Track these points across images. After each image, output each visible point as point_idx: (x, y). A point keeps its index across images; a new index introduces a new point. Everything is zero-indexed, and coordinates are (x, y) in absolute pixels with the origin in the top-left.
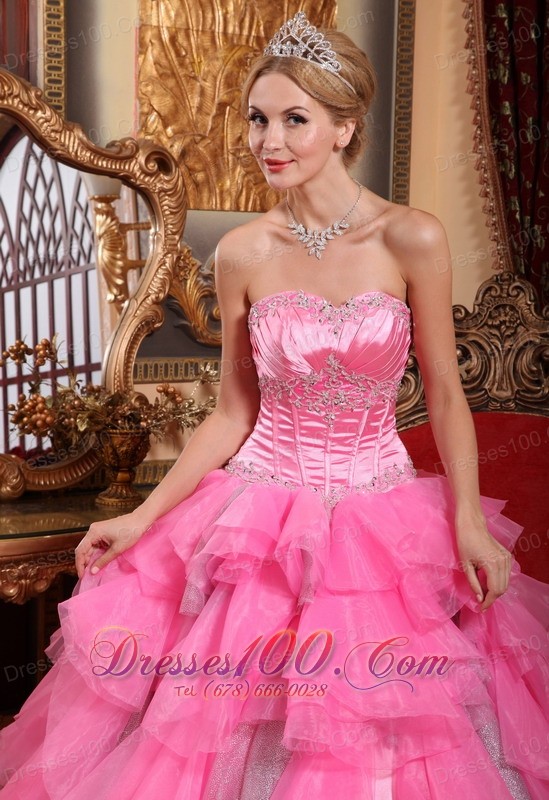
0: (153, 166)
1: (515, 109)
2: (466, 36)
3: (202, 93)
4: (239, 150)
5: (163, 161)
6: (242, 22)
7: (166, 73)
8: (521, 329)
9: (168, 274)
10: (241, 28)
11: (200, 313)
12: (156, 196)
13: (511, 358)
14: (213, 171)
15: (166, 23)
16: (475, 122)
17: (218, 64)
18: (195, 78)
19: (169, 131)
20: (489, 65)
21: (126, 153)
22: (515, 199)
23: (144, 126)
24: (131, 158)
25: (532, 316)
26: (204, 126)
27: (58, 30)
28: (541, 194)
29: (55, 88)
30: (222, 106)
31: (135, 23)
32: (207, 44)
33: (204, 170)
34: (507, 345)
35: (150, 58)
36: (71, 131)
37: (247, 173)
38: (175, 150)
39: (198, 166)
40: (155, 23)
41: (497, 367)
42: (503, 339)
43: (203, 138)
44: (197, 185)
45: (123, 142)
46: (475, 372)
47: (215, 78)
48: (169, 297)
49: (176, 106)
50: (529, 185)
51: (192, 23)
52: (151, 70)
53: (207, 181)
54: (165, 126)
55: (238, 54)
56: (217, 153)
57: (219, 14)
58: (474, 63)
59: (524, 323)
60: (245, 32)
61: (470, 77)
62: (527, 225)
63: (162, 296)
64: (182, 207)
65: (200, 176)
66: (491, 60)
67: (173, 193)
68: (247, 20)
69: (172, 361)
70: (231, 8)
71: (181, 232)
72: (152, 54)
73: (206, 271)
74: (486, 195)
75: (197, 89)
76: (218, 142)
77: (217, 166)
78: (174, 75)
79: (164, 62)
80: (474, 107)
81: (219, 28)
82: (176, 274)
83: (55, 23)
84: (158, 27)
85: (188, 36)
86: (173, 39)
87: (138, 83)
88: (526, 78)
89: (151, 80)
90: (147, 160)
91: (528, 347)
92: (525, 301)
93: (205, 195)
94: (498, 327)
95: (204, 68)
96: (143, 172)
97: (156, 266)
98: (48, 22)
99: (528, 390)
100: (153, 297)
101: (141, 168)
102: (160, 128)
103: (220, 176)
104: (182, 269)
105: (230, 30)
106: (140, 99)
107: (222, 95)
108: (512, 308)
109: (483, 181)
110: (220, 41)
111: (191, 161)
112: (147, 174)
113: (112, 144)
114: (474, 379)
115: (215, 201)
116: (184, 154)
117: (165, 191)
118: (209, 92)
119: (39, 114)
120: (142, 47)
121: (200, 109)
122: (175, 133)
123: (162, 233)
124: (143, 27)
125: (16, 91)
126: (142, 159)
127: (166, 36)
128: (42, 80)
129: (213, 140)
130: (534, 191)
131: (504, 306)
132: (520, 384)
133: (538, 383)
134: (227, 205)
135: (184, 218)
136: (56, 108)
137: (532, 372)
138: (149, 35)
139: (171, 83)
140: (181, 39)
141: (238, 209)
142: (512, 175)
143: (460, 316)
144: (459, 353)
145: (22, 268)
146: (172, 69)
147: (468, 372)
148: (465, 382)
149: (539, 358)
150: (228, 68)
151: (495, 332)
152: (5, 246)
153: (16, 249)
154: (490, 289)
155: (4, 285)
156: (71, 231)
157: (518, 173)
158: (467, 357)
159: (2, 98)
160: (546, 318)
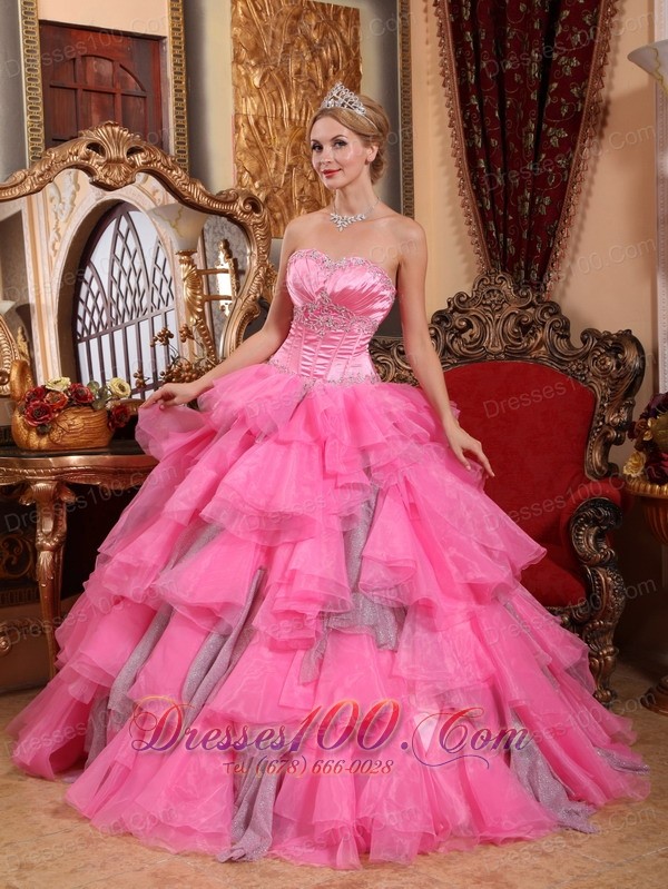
0: (248, 207)
1: (487, 164)
2: (449, 119)
3: (277, 158)
4: (302, 198)
5: (255, 205)
6: (301, 111)
7: (252, 145)
8: (505, 305)
9: (261, 280)
10: (300, 116)
12: (251, 228)
13: (500, 325)
14: (286, 211)
15: (251, 112)
16: (459, 175)
17: (287, 139)
18: (272, 149)
19: (257, 185)
20: (466, 137)
21: (230, 199)
22: (492, 223)
23: (240, 181)
24: (234, 202)
25: (512, 296)
26: (279, 181)
27: (183, 117)
28: (511, 218)
29: (182, 156)
30: (290, 168)
31: (231, 112)
32: (279, 126)
33: (280, 211)
34: (497, 317)
35: (243, 136)
36: (195, 184)
38: (261, 197)
39: (276, 208)
40: (244, 112)
41: (491, 332)
42: (493, 313)
43: (279, 189)
44: (276, 221)
45: (228, 191)
46: (476, 336)
47: (285, 149)
49: (260, 168)
50: (501, 213)
51: (268, 112)
52: (243, 143)
53: (283, 218)
54: (254, 181)
55: (299, 133)
56: (288, 200)
57: (285, 106)
58: (455, 136)
59: (507, 301)
60: (303, 118)
61: (453, 146)
62: (501, 240)
63: (258, 295)
64: (268, 236)
65: (278, 215)
66: (468, 133)
67: (262, 226)
68: (304, 110)
70: (293, 102)
71: (268, 252)
72: (244, 131)
74: (470, 223)
75: (274, 157)
76: (288, 191)
77: (288, 208)
78: (258, 146)
79: (252, 138)
80: (458, 165)
81: (286, 116)
82: (266, 281)
83: (180, 113)
84: (246, 115)
85: (266, 121)
86: (257, 123)
87: (235, 153)
88: (494, 142)
89: (244, 151)
90: (244, 204)
91: (511, 317)
92: (507, 287)
94: (490, 305)
95: (278, 141)
96: (242, 211)
97: (252, 275)
98: (176, 113)
99: (513, 346)
100: (252, 296)
101: (240, 208)
102: (250, 182)
104: (269, 278)
105: (293, 117)
106: (237, 164)
107: (289, 160)
108: (499, 292)
109: (467, 215)
110: (287, 124)
111: (270, 204)
112: (245, 213)
113: (221, 193)
114: (477, 340)
116: (267, 199)
117: (255, 224)
118: (281, 157)
119: (174, 173)
120: (237, 128)
121: (276, 169)
122: (260, 186)
123: (255, 252)
124: (237, 115)
125: (159, 158)
126: (241, 203)
127: (252, 121)
128: (173, 151)
129: (285, 190)
130: (505, 216)
131: (493, 291)
132: (507, 341)
133: (520, 340)
135: (270, 242)
136: (185, 170)
137: (515, 333)
138: (241, 121)
139: (256, 152)
140: (262, 123)
142: (488, 207)
143: (463, 299)
144: (464, 323)
145: (114, 316)
146: (256, 143)
147: (471, 336)
148: (470, 343)
149: (519, 324)
150: (294, 142)
151: (488, 308)
152: (100, 302)
153: (109, 304)
154: (482, 280)
155: (101, 330)
156: (152, 285)
157: (492, 205)
158: (470, 325)
159: (150, 162)
160: (522, 297)
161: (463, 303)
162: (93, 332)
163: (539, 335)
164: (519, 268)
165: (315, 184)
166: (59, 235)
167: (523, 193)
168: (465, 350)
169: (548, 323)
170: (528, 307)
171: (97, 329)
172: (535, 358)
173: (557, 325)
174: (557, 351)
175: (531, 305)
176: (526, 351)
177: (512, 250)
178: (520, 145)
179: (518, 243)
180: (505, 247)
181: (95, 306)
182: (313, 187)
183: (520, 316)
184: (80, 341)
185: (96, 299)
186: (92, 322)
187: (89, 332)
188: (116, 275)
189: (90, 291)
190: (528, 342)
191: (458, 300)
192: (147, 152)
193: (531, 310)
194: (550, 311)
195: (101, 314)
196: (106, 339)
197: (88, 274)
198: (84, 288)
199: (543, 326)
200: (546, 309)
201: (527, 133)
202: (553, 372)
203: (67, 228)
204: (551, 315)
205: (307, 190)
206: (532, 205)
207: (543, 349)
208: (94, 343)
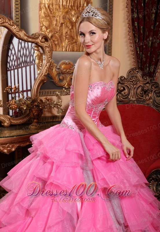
0: (43, 40)
1: (138, 24)
2: (126, 4)
3: (57, 21)
4: (67, 35)
5: (46, 39)
6: (67, 2)
7: (47, 16)
9: (48, 68)
11: (57, 78)
12: (44, 48)
13: (135, 90)
15: (47, 2)
16: (128, 27)
17: (61, 13)
18: (55, 17)
19: (48, 31)
21: (36, 37)
22: (138, 48)
23: (41, 29)
24: (38, 38)
25: (141, 79)
26: (57, 29)
27: (18, 5)
28: (144, 47)
29: (17, 20)
30: (62, 24)
31: (38, 2)
32: (58, 8)
33: (57, 41)
34: (135, 86)
35: (43, 12)
36: (22, 31)
37: (69, 41)
38: (50, 36)
40: (44, 2)
41: (132, 92)
42: (134, 85)
43: (57, 32)
44: (55, 45)
45: (36, 33)
47: (60, 17)
48: (48, 74)
49: (49, 24)
51: (54, 2)
52: (43, 15)
53: (58, 43)
54: (47, 29)
55: (66, 10)
56: (61, 36)
58: (128, 12)
59: (139, 81)
60: (68, 4)
61: (127, 16)
62: (141, 55)
63: (46, 74)
64: (51, 51)
65: (56, 42)
66: (132, 11)
67: (49, 47)
69: (49, 91)
71: (51, 57)
73: (58, 67)
74: (131, 46)
75: (55, 20)
76: (61, 33)
77: (61, 40)
78: (49, 16)
79: (46, 12)
80: (128, 23)
81: (61, 4)
82: (50, 68)
83: (17, 3)
84: (45, 4)
85: (53, 6)
86: (49, 7)
87: (40, 18)
88: (141, 16)
89: (43, 17)
90: (42, 39)
91: (140, 87)
92: (139, 75)
93: (58, 47)
94: (132, 82)
95: (57, 14)
96: (41, 42)
97: (44, 66)
98: (15, 3)
99: (140, 98)
100: (44, 74)
101: (40, 41)
102: (46, 30)
103: (62, 42)
104: (52, 67)
105: (64, 4)
106: (40, 22)
107: (62, 21)
108: (136, 77)
109: (130, 43)
110: (61, 7)
111: (54, 39)
112: (42, 42)
113: (33, 35)
114: (126, 95)
115: (61, 49)
116: (52, 37)
117: (47, 47)
118: (58, 20)
119: (13, 27)
120: (40, 9)
121: (56, 25)
122: (49, 31)
123: (46, 57)
124: (41, 3)
125: (7, 21)
126: (40, 38)
127: (47, 6)
128: (14, 18)
129: (60, 33)
131: (134, 76)
132: (138, 96)
133: (143, 96)
134: (64, 50)
135: (52, 53)
136: (18, 25)
137: (141, 93)
138: (42, 6)
139: (48, 18)
140: (51, 6)
141: (66, 51)
142: (137, 41)
143: (122, 79)
144: (122, 88)
145: (19, 63)
146: (48, 14)
147: (125, 93)
148: (124, 96)
149: (143, 90)
150: (63, 14)
151: (132, 83)
152: (15, 58)
153: (18, 58)
154: (130, 72)
155: (15, 67)
156: (30, 54)
157: (139, 41)
158: (124, 89)
159: (3, 23)
160: (145, 79)
161: (123, 80)
162: (12, 68)
163: (150, 95)
164: (146, 67)
165: (72, 30)
166: (1, 33)
167: (149, 38)
168: (122, 99)
169: (154, 90)
170: (147, 83)
171: (13, 67)
172: (147, 104)
173: (157, 92)
174: (156, 102)
175: (148, 83)
176: (144, 101)
177: (144, 59)
178: (149, 18)
179: (146, 57)
180: (142, 58)
181: (13, 59)
182: (71, 31)
183: (144, 87)
184: (8, 71)
185: (13, 56)
186: (12, 65)
187: (11, 68)
188: (20, 48)
189: (12, 53)
190: (146, 97)
191: (121, 79)
192: (2, 19)
193: (148, 85)
194: (155, 86)
195: (15, 62)
196: (16, 71)
197: (11, 47)
198: (10, 52)
199: (152, 92)
200: (153, 85)
201: (152, 14)
202: (154, 110)
203: (4, 31)
204: (155, 87)
205: (68, 32)
206: (152, 43)
207: (151, 100)
208: (12, 71)
